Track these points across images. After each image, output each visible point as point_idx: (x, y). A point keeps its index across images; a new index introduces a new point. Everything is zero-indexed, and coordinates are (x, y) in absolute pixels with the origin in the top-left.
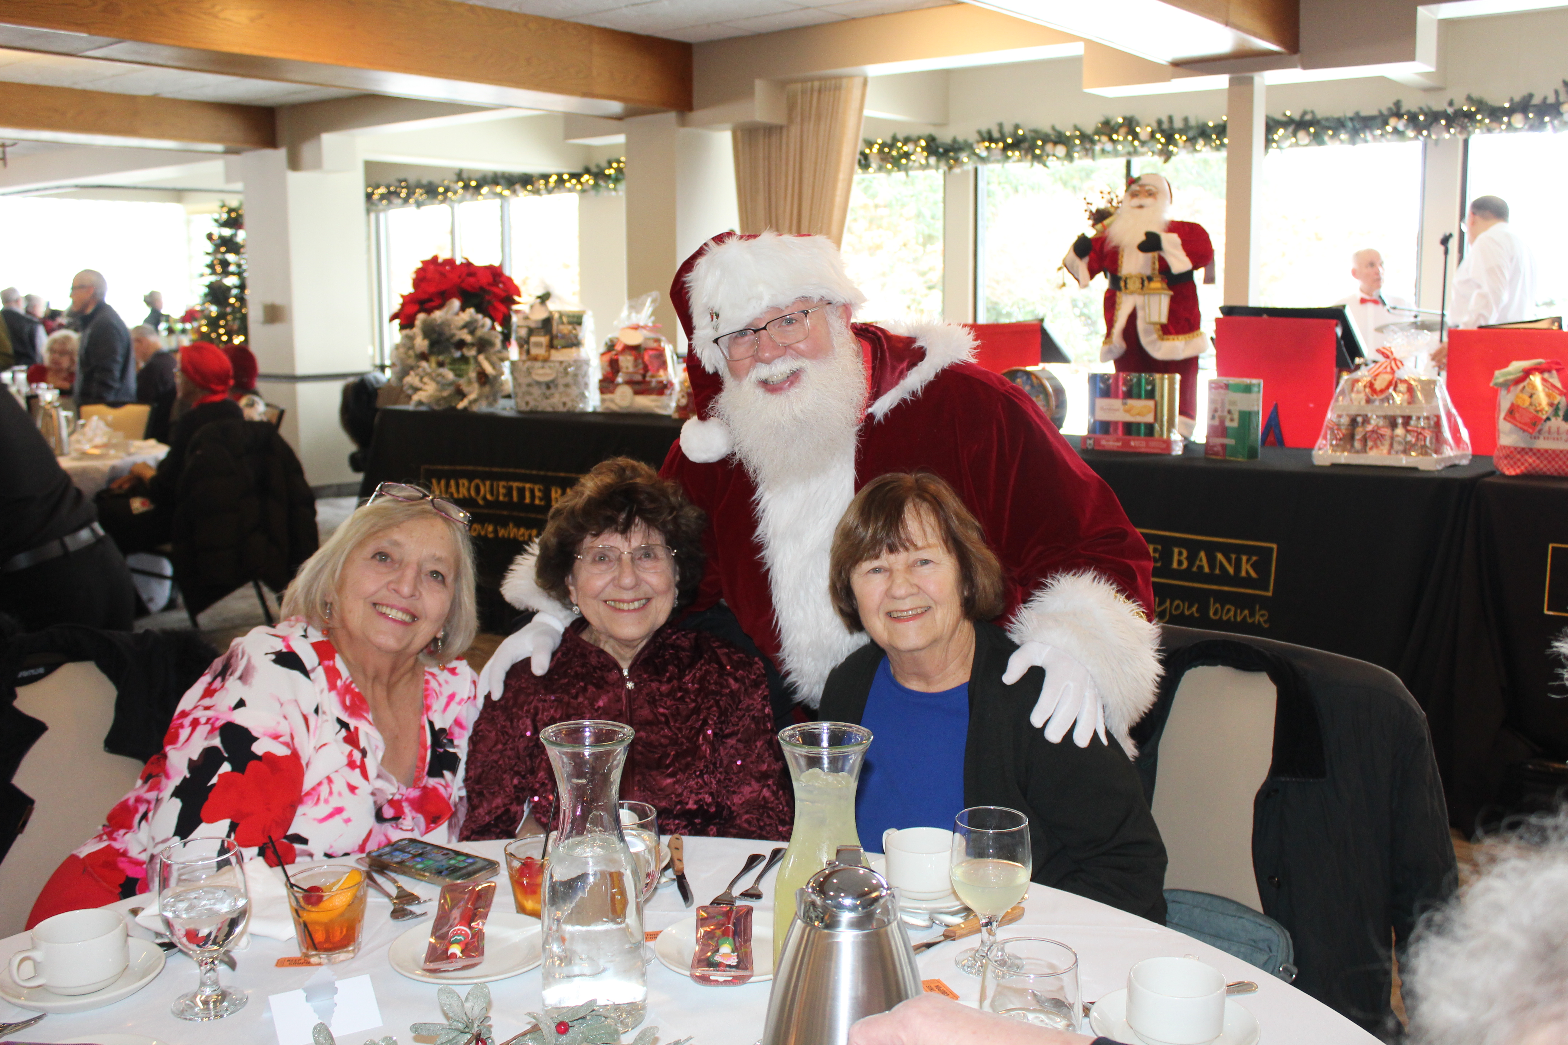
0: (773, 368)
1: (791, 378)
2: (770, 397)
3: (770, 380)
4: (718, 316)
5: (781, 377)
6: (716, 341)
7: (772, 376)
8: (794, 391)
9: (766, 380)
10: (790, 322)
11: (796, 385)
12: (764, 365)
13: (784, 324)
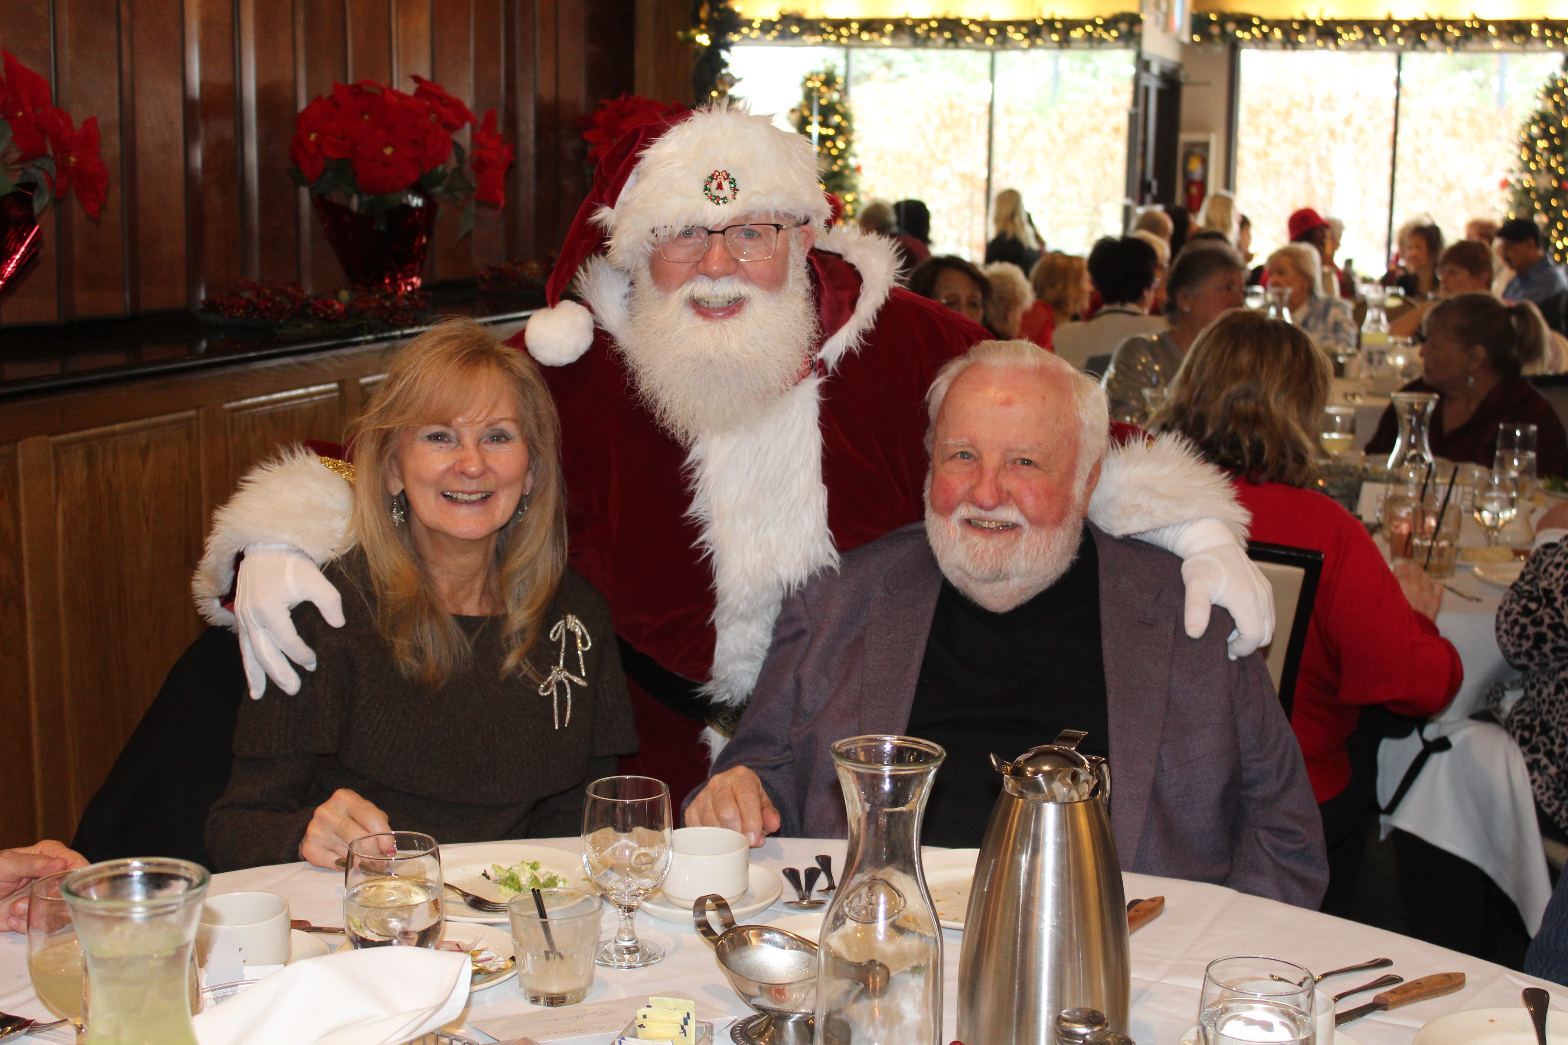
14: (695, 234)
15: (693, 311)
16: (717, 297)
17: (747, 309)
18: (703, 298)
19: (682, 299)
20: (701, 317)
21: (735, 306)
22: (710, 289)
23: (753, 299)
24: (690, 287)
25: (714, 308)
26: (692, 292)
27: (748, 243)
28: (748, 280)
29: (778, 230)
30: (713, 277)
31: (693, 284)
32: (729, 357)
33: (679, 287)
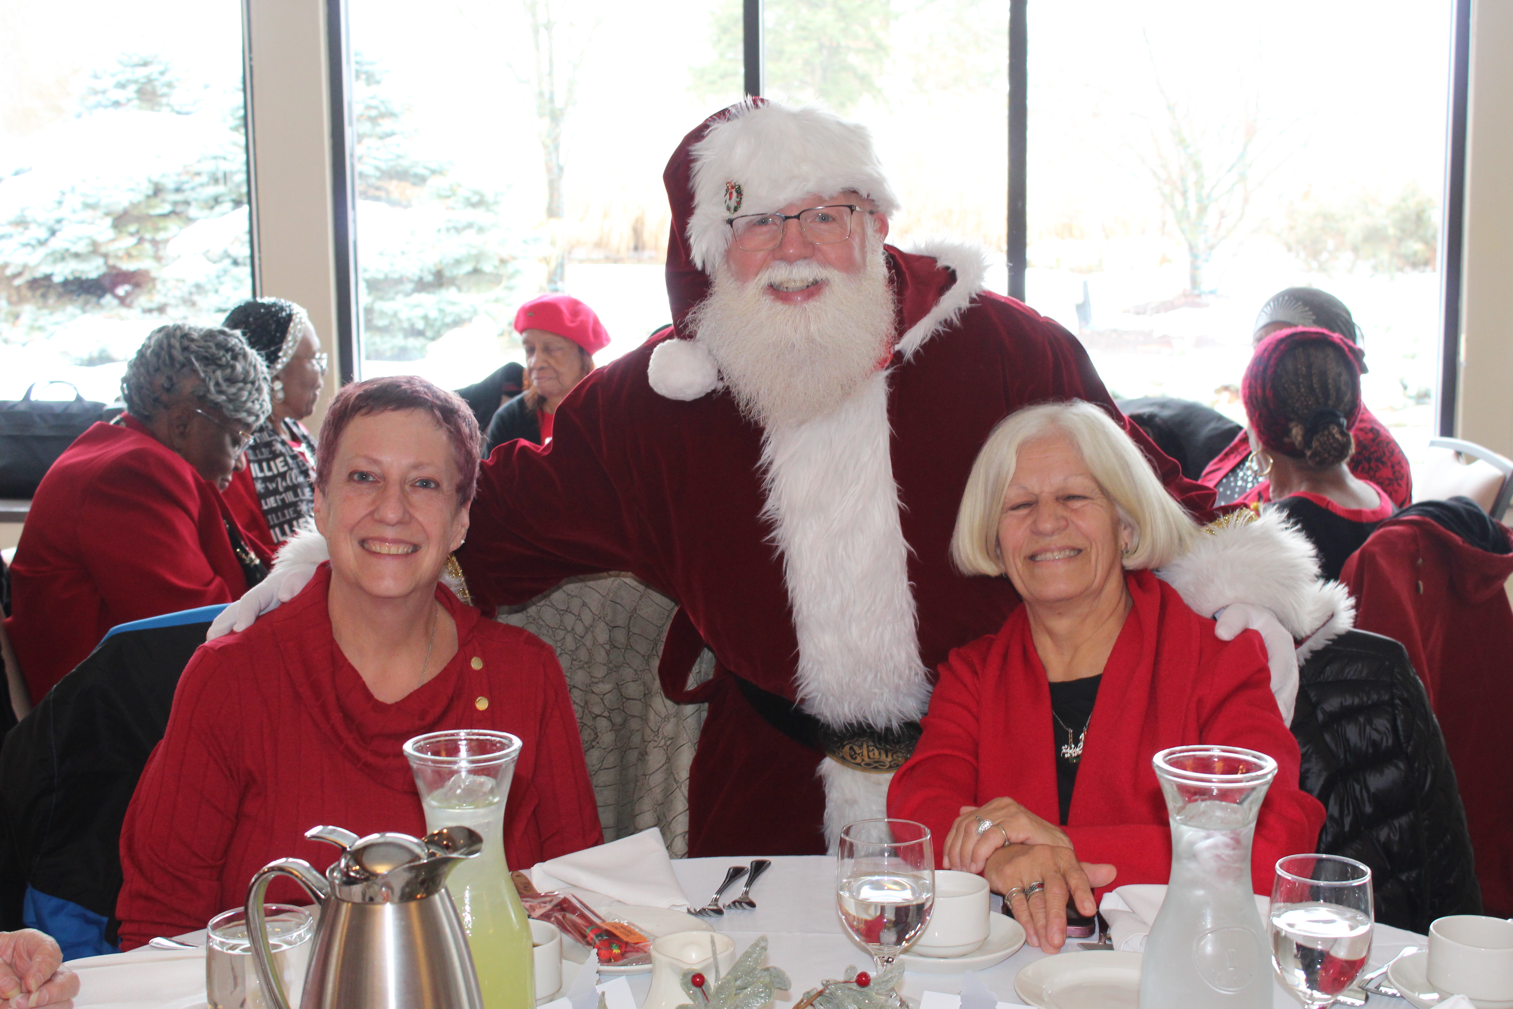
0: (795, 271)
1: (811, 288)
2: (779, 306)
3: (785, 285)
4: (739, 193)
5: (798, 284)
6: (730, 222)
7: (789, 281)
8: (811, 305)
9: (779, 286)
10: (825, 218)
11: (816, 297)
12: (783, 264)
13: (817, 220)
14: (770, 221)
15: (772, 297)
16: (795, 281)
17: (826, 291)
18: (781, 284)
19: (760, 287)
20: (781, 302)
21: (813, 289)
22: (787, 273)
23: (832, 282)
24: (768, 273)
25: (793, 292)
26: (769, 278)
27: (824, 226)
28: (826, 262)
29: (852, 210)
30: (790, 260)
31: (770, 270)
32: (811, 340)
33: (757, 275)
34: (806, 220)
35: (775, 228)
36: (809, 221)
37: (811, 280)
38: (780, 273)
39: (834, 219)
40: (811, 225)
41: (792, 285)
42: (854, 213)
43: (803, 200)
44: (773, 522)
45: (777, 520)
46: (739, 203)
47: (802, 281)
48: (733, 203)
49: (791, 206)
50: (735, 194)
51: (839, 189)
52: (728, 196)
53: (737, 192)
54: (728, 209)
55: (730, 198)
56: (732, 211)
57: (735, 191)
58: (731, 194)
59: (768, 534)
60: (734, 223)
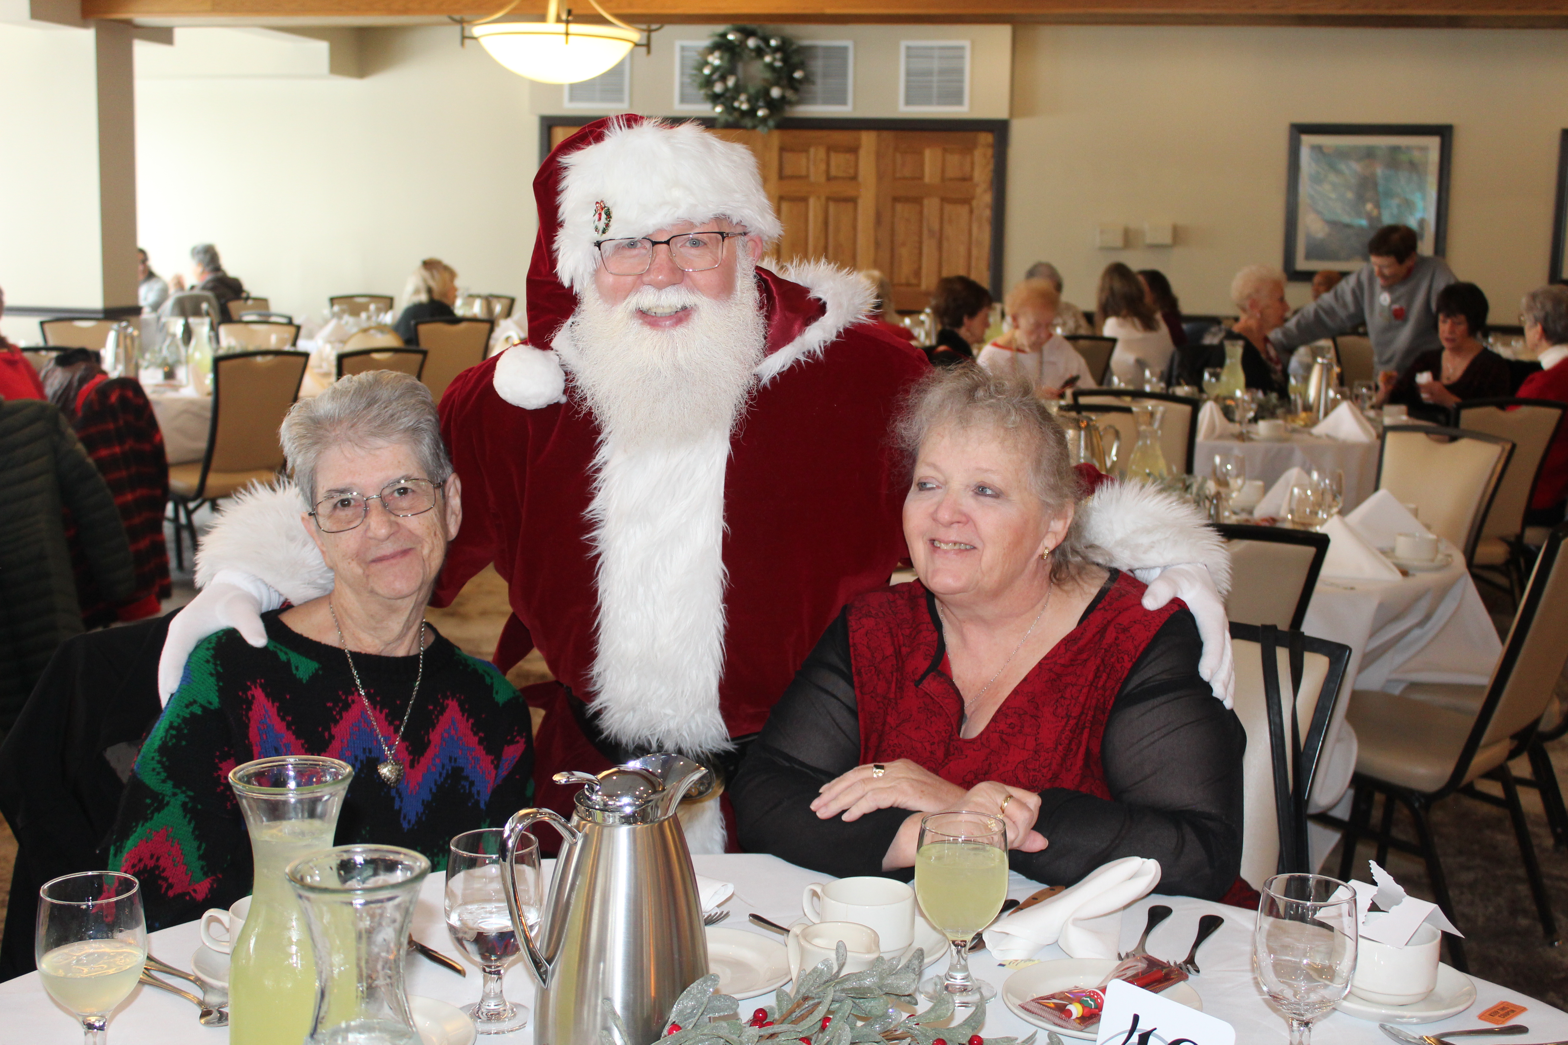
14: (639, 245)
15: (640, 321)
16: (663, 307)
17: (695, 317)
18: (650, 309)
19: (627, 311)
20: (648, 327)
21: (682, 315)
22: (655, 300)
23: (701, 308)
24: (635, 298)
25: (661, 317)
26: (637, 304)
27: (694, 251)
28: (694, 288)
29: (723, 238)
30: (660, 286)
31: (638, 294)
32: (678, 368)
33: (625, 299)
34: (676, 245)
35: (643, 251)
36: (679, 245)
37: (679, 307)
38: (648, 298)
39: (705, 244)
40: (682, 250)
41: (659, 311)
42: (726, 241)
43: (673, 225)
44: (596, 522)
45: (601, 521)
46: (607, 225)
47: (670, 307)
48: (601, 225)
49: (661, 231)
50: (604, 216)
51: (711, 215)
52: (597, 216)
53: (606, 214)
54: (596, 229)
55: (600, 219)
56: (600, 232)
57: (604, 212)
58: (600, 214)
59: (588, 533)
60: (602, 245)
